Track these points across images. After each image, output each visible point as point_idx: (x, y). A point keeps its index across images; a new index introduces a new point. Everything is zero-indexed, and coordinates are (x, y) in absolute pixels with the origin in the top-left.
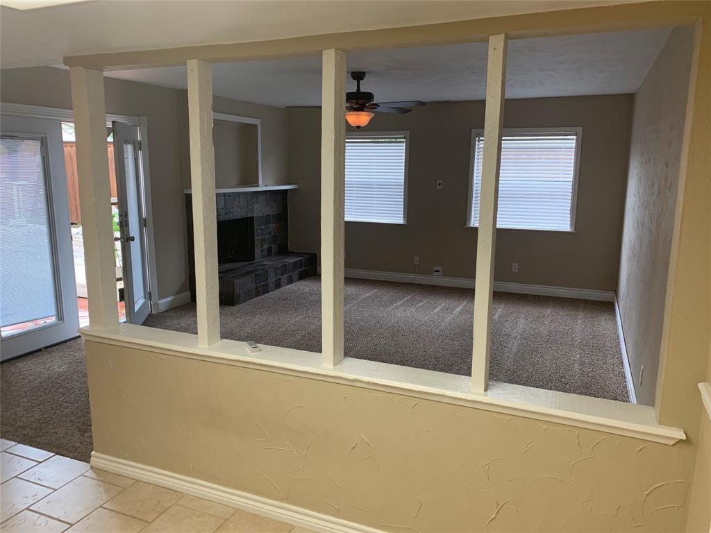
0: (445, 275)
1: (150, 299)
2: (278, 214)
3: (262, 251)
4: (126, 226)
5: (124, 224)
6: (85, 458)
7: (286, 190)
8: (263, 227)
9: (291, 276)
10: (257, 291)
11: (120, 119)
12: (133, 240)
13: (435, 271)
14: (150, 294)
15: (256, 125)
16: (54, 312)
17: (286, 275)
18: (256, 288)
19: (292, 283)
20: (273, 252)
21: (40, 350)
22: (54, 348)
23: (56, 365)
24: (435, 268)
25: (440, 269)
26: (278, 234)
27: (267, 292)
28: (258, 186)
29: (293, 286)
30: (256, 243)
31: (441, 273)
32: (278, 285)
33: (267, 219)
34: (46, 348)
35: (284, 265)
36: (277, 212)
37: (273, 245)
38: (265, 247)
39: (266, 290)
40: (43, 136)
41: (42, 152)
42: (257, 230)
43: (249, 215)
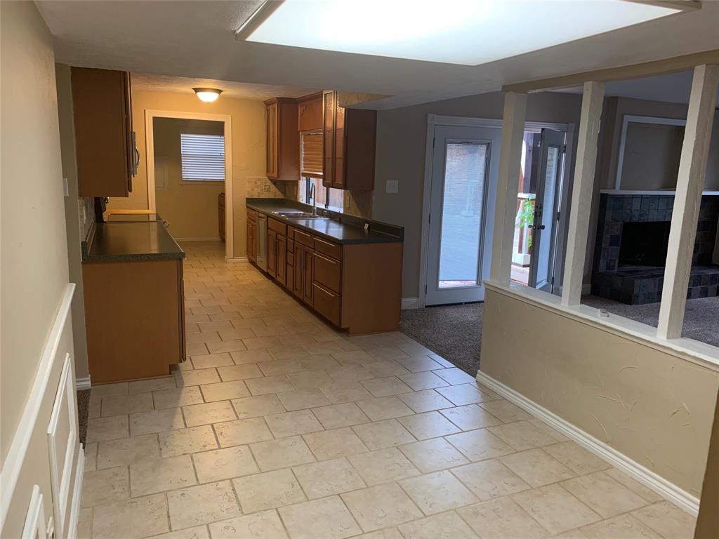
1: (553, 283)
4: (540, 216)
5: (538, 214)
6: (473, 374)
9: (707, 288)
11: (548, 126)
12: (543, 229)
14: (553, 278)
16: (475, 278)
17: (699, 287)
19: (706, 296)
21: (461, 304)
22: (471, 305)
23: (469, 315)
29: (706, 300)
34: (466, 303)
35: (699, 276)
40: (490, 141)
41: (487, 154)
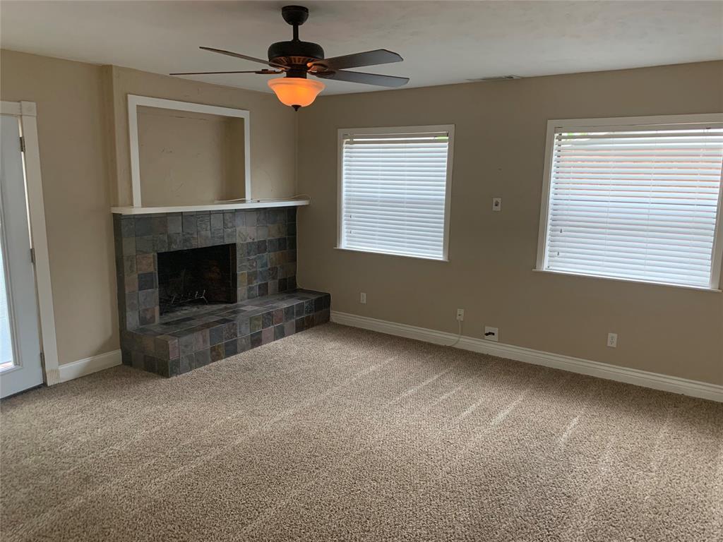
0: (501, 340)
1: (42, 365)
2: (279, 239)
3: (250, 289)
7: (294, 208)
8: (253, 257)
9: (282, 326)
10: (214, 353)
13: (487, 334)
14: (43, 356)
15: (243, 119)
17: (272, 327)
18: (213, 349)
19: (282, 336)
20: (270, 290)
24: (488, 330)
25: (495, 330)
26: (278, 266)
27: (235, 352)
28: (244, 201)
30: (239, 279)
31: (495, 338)
32: (256, 341)
33: (260, 247)
35: (270, 313)
36: (277, 237)
37: (270, 282)
38: (256, 284)
39: (232, 350)
42: (241, 262)
43: (227, 241)
